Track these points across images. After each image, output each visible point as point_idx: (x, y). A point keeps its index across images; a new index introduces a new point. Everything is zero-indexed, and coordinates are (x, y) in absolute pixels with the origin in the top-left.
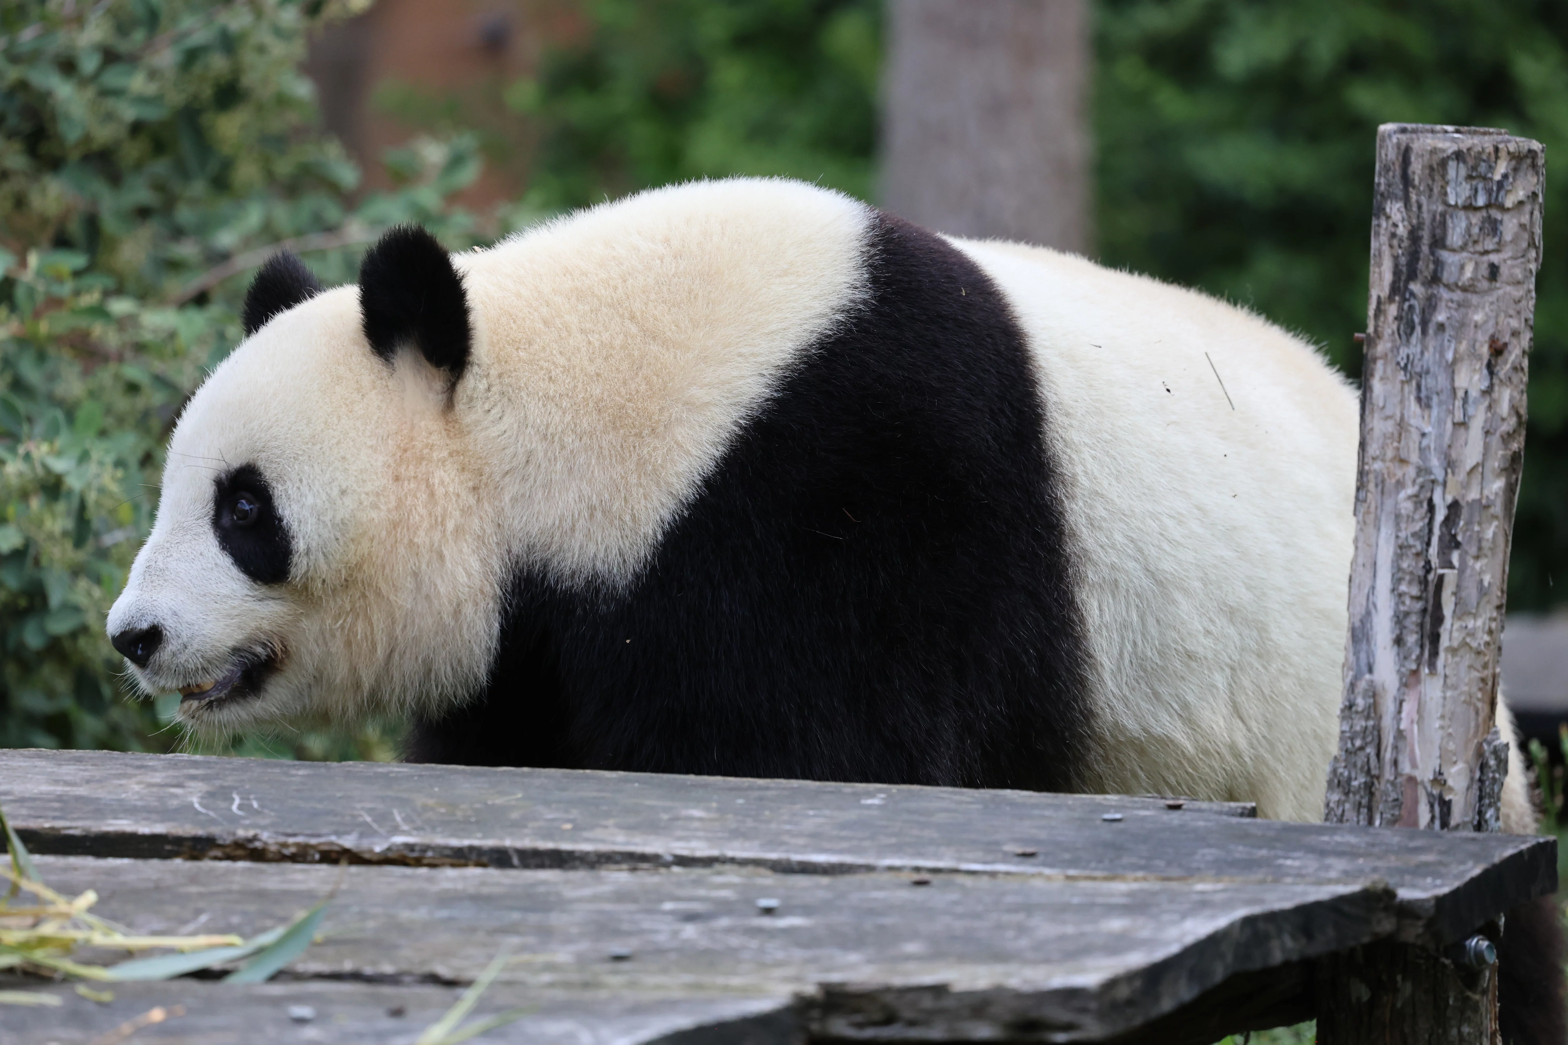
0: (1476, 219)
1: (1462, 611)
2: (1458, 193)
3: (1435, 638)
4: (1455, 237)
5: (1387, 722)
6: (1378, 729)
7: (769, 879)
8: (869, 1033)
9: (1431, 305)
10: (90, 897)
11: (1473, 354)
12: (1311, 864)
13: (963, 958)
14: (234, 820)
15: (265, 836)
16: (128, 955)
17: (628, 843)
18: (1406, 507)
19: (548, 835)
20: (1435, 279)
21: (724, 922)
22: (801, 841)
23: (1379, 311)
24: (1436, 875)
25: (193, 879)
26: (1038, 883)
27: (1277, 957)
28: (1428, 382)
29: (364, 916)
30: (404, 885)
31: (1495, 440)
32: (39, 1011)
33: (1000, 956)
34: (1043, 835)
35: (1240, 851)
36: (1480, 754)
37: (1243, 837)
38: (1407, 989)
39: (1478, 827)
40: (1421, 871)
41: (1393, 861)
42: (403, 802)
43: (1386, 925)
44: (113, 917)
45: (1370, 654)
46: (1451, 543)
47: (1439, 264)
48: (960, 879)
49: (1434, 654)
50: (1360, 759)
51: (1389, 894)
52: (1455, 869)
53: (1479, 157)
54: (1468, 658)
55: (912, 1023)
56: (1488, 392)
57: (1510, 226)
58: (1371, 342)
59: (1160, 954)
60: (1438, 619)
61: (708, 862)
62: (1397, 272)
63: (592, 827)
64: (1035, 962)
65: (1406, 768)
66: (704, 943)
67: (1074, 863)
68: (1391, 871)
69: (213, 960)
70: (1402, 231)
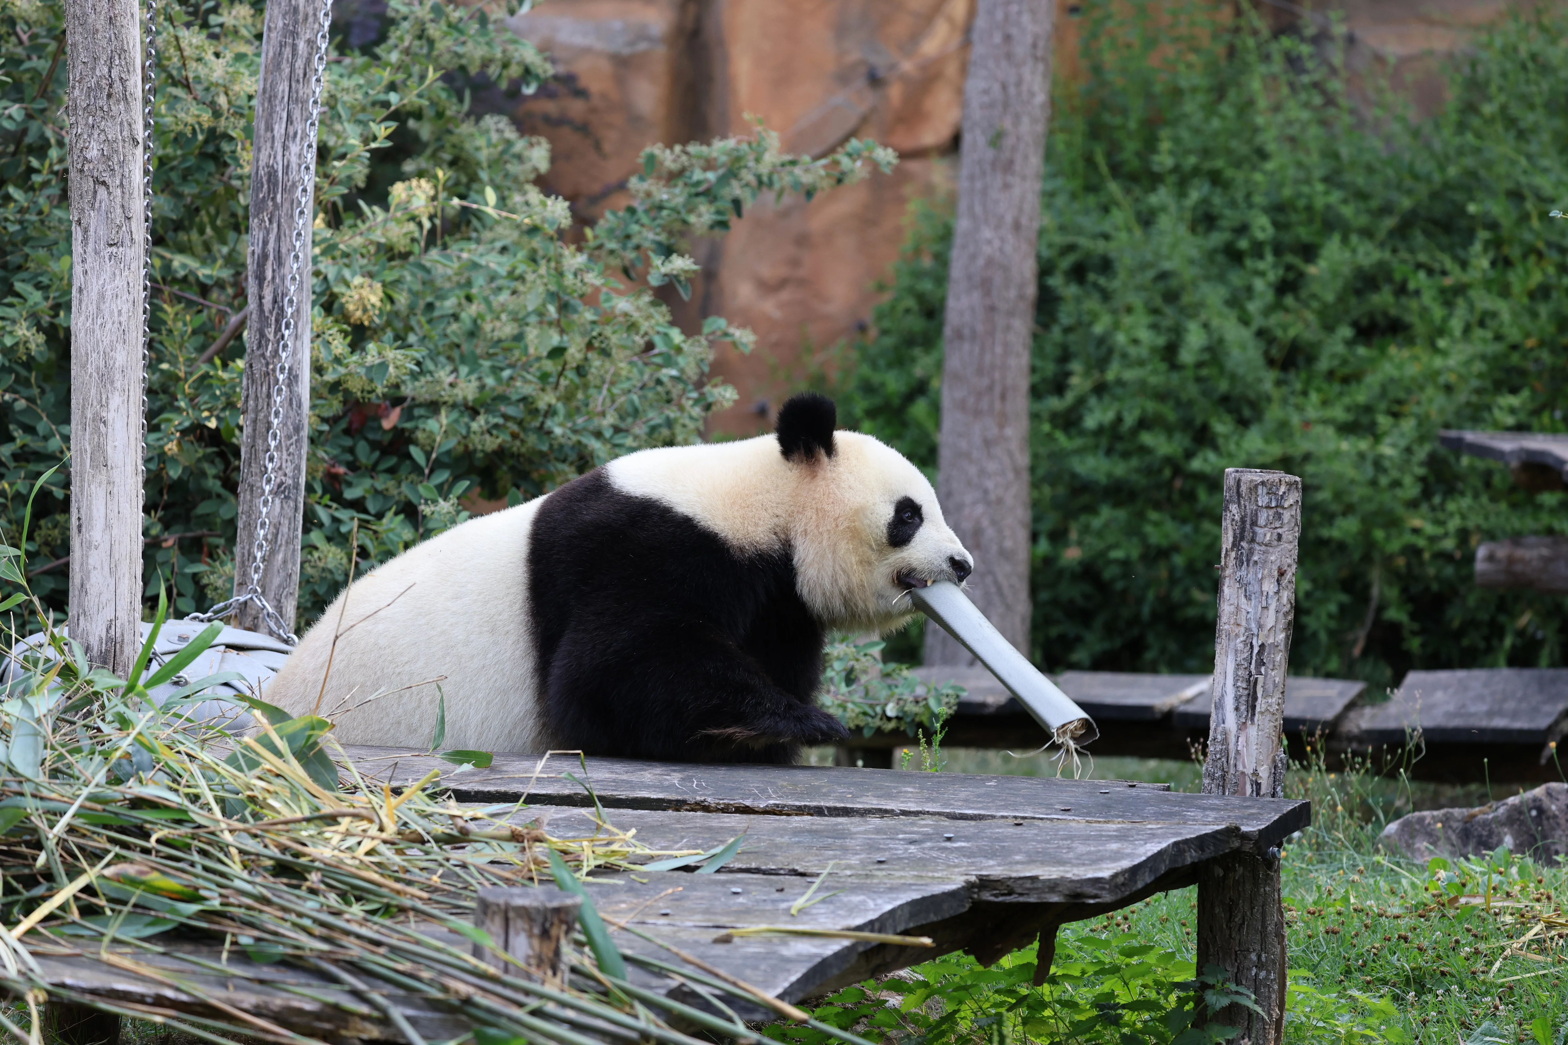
0: (1271, 512)
1: (1266, 695)
2: (1263, 500)
3: (1254, 707)
4: (1262, 521)
5: (1232, 746)
6: (1227, 750)
7: (947, 823)
8: (1001, 899)
9: (1251, 552)
10: (633, 831)
11: (1271, 575)
12: (1199, 814)
13: (1043, 863)
14: (695, 792)
15: (709, 799)
16: (652, 858)
17: (878, 805)
18: (1240, 646)
19: (842, 801)
20: (1253, 540)
21: (929, 844)
22: (960, 804)
23: (1226, 555)
24: (1258, 819)
25: (678, 821)
26: (1073, 824)
27: (1189, 861)
28: (1250, 588)
29: (759, 840)
30: (776, 824)
31: (1281, 615)
32: (615, 888)
33: (1061, 862)
34: (1072, 800)
35: (1166, 808)
36: (1274, 761)
37: (1167, 801)
38: (1241, 870)
39: (1273, 796)
40: (1251, 817)
41: (1237, 813)
42: (772, 784)
43: (1236, 844)
44: (643, 840)
45: (1223, 715)
46: (1261, 663)
47: (1254, 533)
48: (1036, 822)
49: (1253, 715)
50: (1219, 764)
51: (1238, 829)
52: (1266, 816)
53: (1272, 484)
54: (1269, 717)
55: (1021, 894)
56: (1277, 593)
57: (1287, 516)
58: (1223, 569)
59: (1137, 862)
60: (1255, 699)
61: (917, 813)
62: (1235, 537)
63: (861, 796)
64: (1078, 865)
65: (1240, 768)
66: (920, 855)
67: (1089, 814)
68: (1237, 818)
69: (691, 861)
70: (1237, 518)
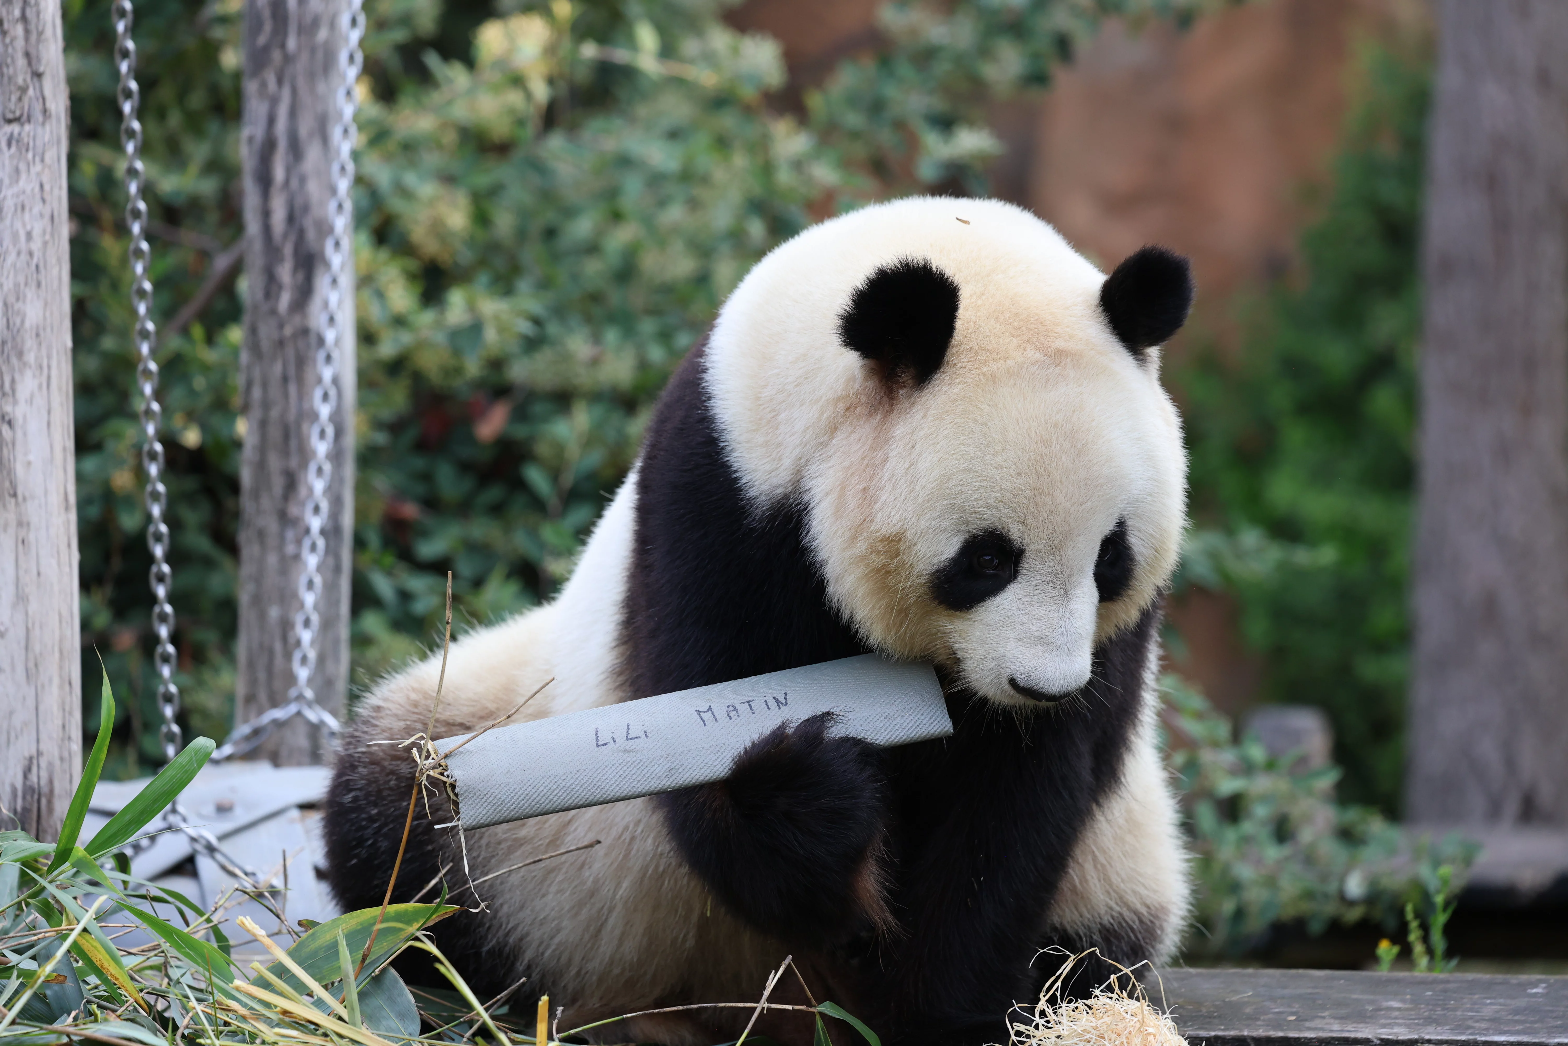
17: (1342, 1031)
22: (1484, 1025)
63: (1313, 1018)
